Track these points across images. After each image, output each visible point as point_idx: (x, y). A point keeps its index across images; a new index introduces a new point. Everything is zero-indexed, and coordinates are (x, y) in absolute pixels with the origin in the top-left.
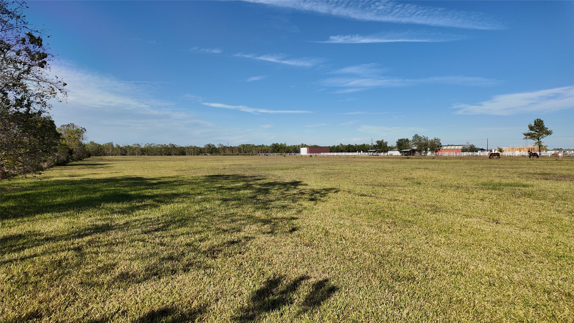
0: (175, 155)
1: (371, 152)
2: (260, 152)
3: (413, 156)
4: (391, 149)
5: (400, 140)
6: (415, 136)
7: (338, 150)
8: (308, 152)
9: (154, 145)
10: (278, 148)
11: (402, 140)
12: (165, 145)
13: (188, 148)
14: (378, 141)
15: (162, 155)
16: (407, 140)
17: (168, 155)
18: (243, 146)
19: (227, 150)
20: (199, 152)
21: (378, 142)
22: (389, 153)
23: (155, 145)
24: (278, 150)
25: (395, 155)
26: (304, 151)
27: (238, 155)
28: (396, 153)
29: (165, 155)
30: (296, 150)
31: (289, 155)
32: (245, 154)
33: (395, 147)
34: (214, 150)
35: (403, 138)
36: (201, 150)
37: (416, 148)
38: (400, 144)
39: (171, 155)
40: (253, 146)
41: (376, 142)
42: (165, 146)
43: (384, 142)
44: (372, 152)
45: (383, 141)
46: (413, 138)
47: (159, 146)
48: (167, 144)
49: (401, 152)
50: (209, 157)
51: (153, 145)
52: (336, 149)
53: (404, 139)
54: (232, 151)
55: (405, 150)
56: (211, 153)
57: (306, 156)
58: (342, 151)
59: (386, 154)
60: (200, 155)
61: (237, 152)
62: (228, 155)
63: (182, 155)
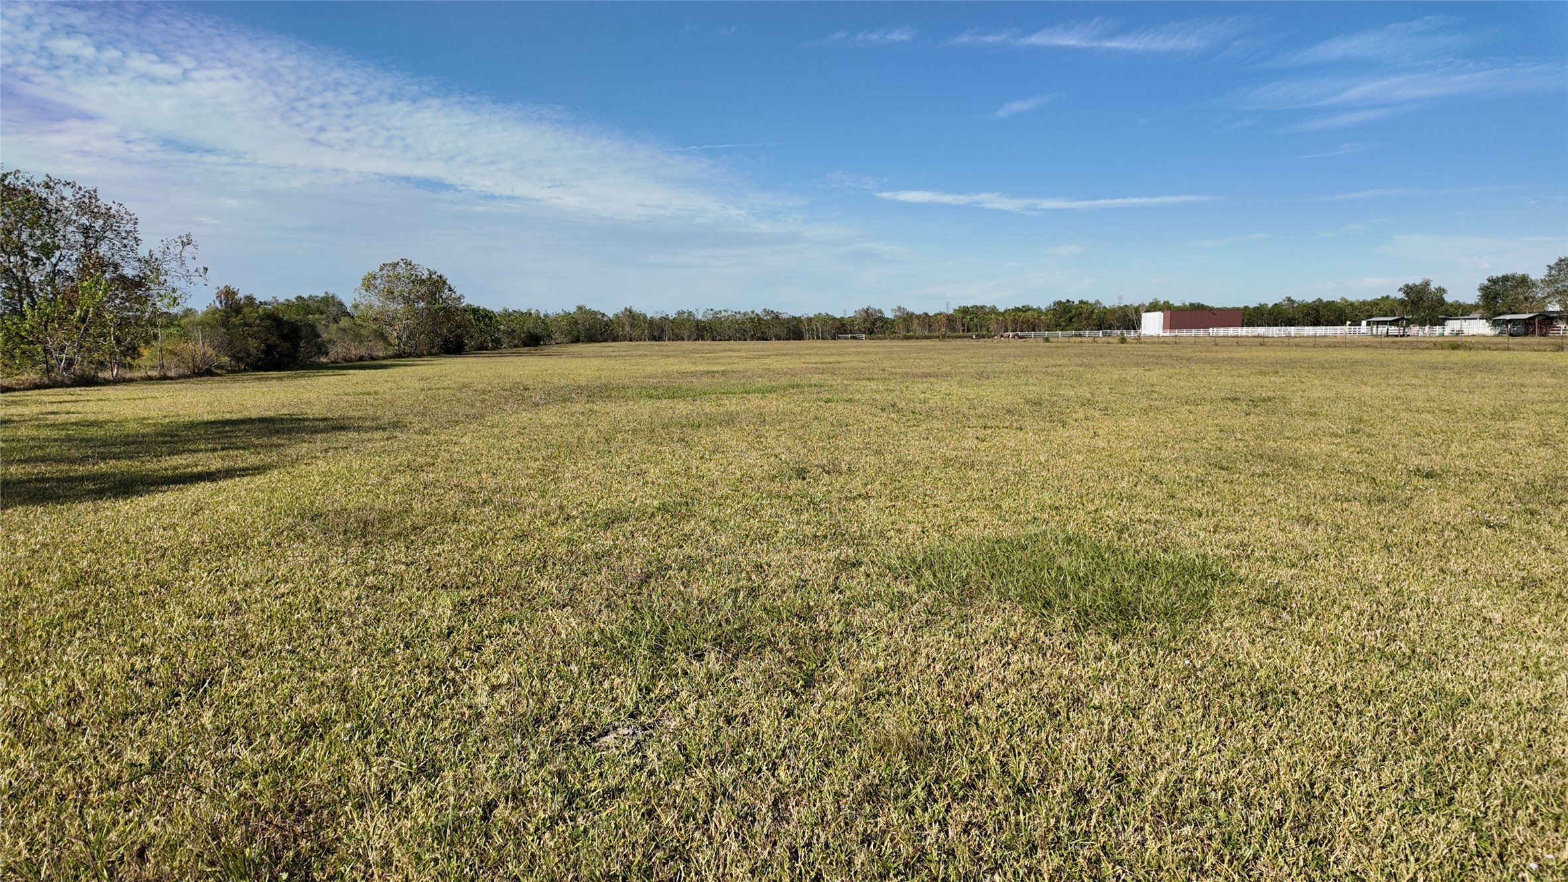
0: (778, 338)
1: (1378, 323)
2: (1010, 328)
3: (1542, 340)
4: (1462, 311)
5: (1494, 281)
6: (1557, 264)
7: (1275, 319)
8: (1164, 328)
9: (726, 314)
10: (1070, 315)
11: (1505, 279)
12: (753, 312)
13: (810, 320)
14: (1407, 286)
15: (745, 340)
16: (1524, 281)
17: (759, 339)
18: (965, 311)
19: (915, 325)
20: (839, 329)
21: (1408, 290)
22: (1452, 326)
23: (730, 313)
24: (1071, 320)
25: (1471, 333)
26: (1152, 324)
27: (944, 337)
28: (1478, 327)
29: (753, 338)
30: (1128, 319)
31: (1104, 335)
32: (966, 334)
33: (1475, 307)
34: (878, 324)
35: (1509, 272)
36: (844, 325)
37: (1557, 308)
38: (1492, 295)
39: (767, 340)
40: (993, 310)
41: (1400, 290)
42: (753, 316)
43: (1433, 287)
44: (1385, 323)
45: (1426, 284)
46: (1546, 272)
47: (738, 316)
48: (759, 311)
49: (1495, 324)
50: (865, 345)
51: (723, 314)
52: (1270, 314)
53: (1513, 277)
54: (930, 326)
55: (1508, 317)
56: (870, 333)
57: (1155, 341)
58: (1290, 323)
59: (1438, 330)
60: (839, 338)
61: (943, 329)
62: (917, 338)
63: (795, 339)
